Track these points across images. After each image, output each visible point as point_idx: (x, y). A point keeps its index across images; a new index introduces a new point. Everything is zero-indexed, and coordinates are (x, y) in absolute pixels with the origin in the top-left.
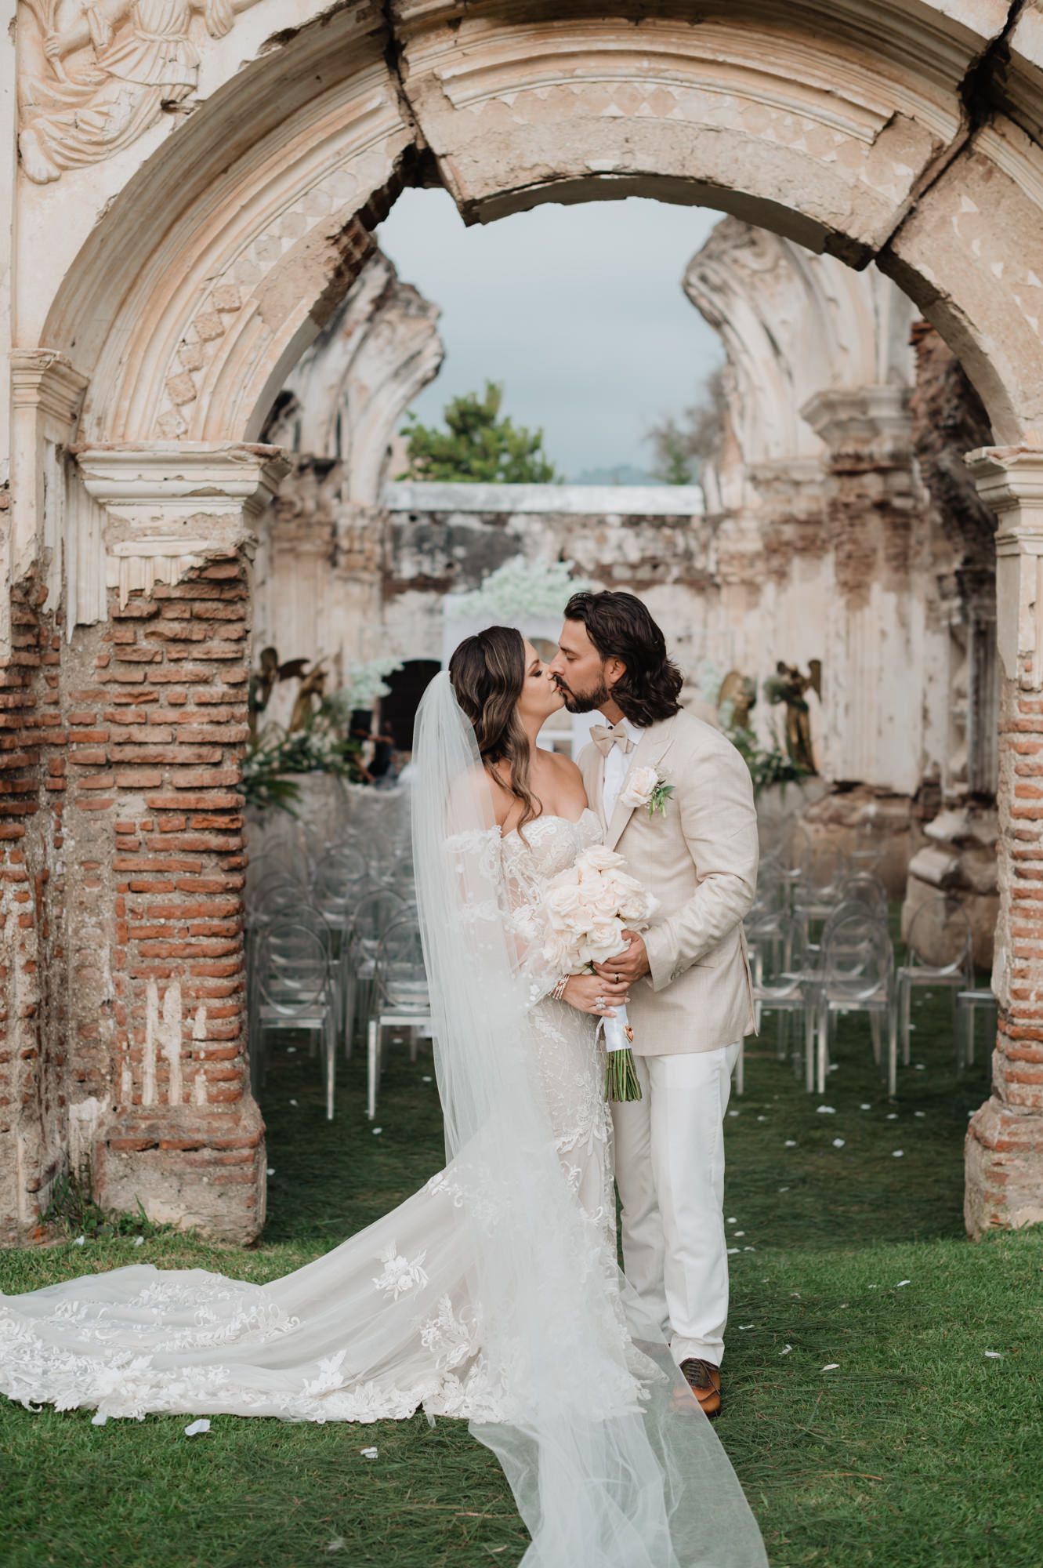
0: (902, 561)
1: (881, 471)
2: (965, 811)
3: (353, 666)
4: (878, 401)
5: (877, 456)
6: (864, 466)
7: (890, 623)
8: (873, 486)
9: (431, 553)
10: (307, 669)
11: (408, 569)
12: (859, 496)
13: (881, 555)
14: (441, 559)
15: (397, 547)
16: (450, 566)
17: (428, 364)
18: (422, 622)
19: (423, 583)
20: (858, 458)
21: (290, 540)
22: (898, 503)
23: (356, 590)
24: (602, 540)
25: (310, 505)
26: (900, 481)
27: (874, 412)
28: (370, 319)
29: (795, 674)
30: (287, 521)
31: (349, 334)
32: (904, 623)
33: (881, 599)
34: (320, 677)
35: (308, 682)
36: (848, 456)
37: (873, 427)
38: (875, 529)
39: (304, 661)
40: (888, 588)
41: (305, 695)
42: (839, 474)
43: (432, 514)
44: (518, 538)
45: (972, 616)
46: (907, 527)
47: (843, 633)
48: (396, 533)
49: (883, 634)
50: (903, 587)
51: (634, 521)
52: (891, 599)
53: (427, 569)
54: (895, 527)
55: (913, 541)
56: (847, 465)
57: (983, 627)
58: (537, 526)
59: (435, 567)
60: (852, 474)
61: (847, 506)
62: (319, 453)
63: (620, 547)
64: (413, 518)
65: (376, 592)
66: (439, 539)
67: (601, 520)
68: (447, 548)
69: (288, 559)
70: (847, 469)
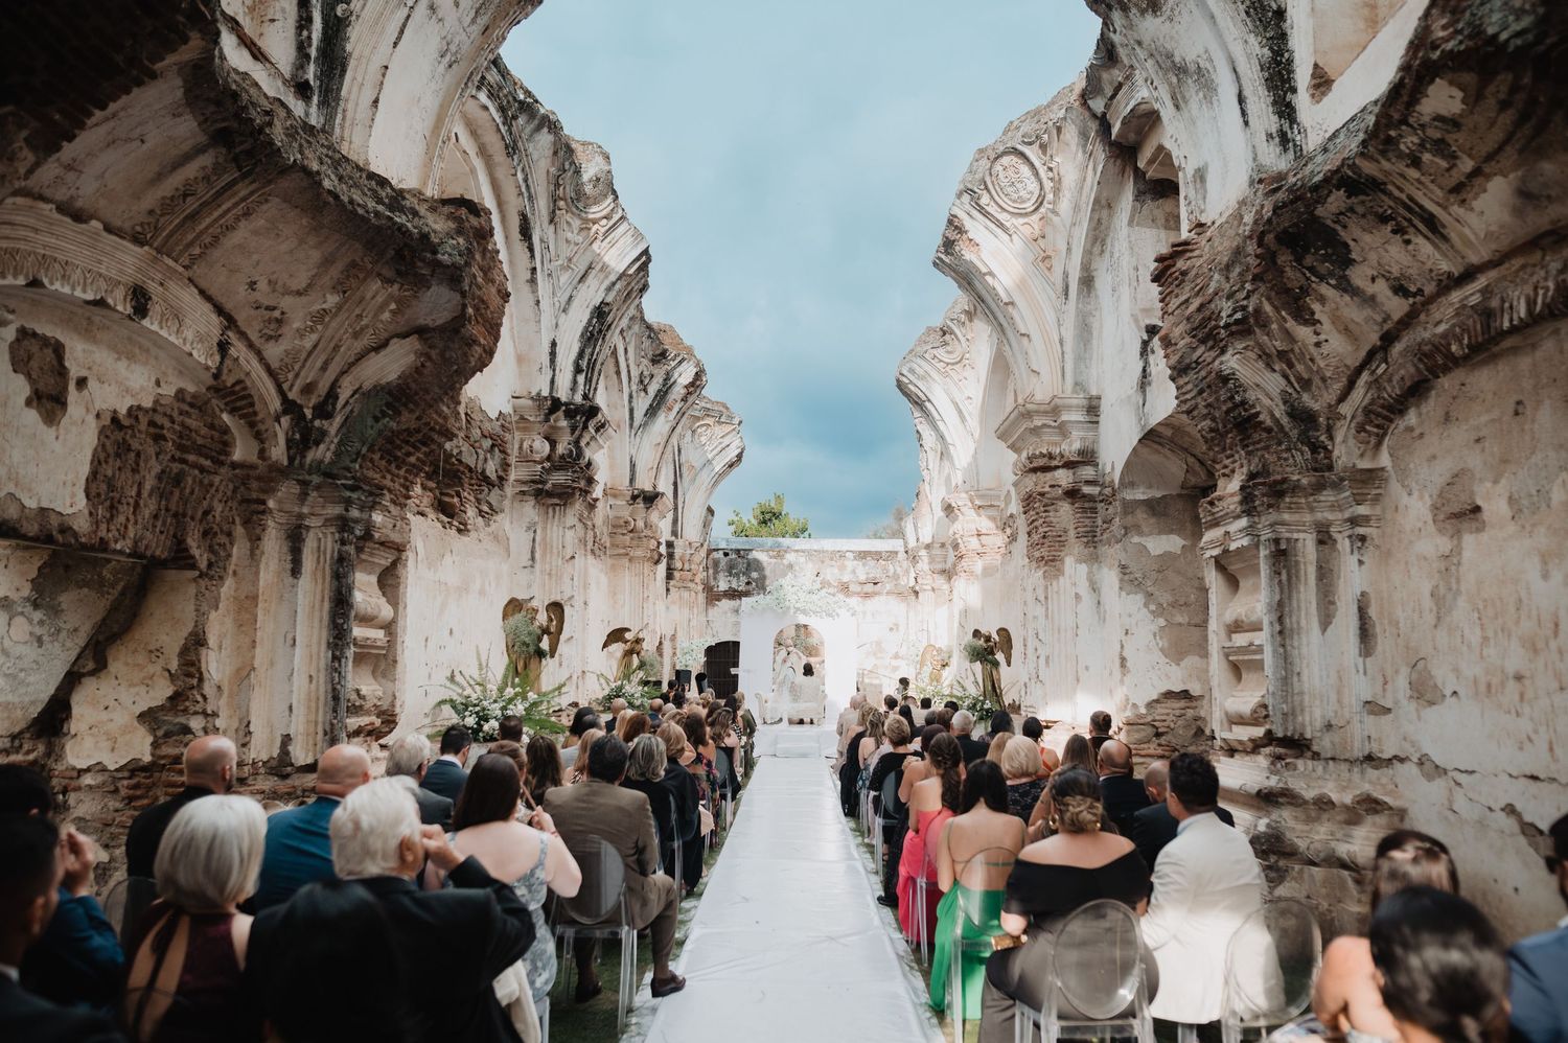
0: (1091, 538)
1: (1069, 465)
2: (1263, 759)
3: (683, 642)
4: (1069, 408)
5: (1067, 454)
6: (1055, 463)
7: (1083, 588)
8: (1064, 477)
9: (737, 575)
10: (628, 636)
11: (723, 586)
12: (1052, 486)
13: (1072, 533)
14: (743, 579)
15: (716, 572)
16: (748, 583)
17: (732, 454)
18: (732, 618)
19: (733, 594)
20: (1051, 456)
21: (624, 548)
22: (1087, 490)
23: (686, 594)
24: (842, 568)
25: (640, 524)
26: (1087, 472)
27: (1065, 417)
28: (684, 400)
29: (988, 639)
30: (623, 534)
31: (670, 409)
32: (1094, 588)
33: (1074, 569)
34: (638, 641)
35: (628, 646)
36: (1042, 455)
37: (1063, 430)
38: (1065, 514)
39: (628, 630)
40: (1079, 561)
41: (629, 653)
42: (1034, 470)
43: (738, 551)
44: (791, 566)
45: (1266, 535)
46: (1094, 510)
47: (1042, 598)
48: (716, 563)
49: (1077, 596)
50: (1094, 559)
51: (863, 555)
52: (1083, 568)
53: (734, 585)
54: (1084, 510)
55: (1099, 522)
56: (1041, 462)
57: (1283, 546)
58: (802, 560)
59: (739, 584)
60: (1045, 469)
61: (1042, 494)
62: (648, 487)
63: (854, 572)
64: (726, 554)
65: (701, 597)
66: (742, 567)
67: (842, 555)
68: (747, 573)
69: (625, 561)
70: (1040, 466)
